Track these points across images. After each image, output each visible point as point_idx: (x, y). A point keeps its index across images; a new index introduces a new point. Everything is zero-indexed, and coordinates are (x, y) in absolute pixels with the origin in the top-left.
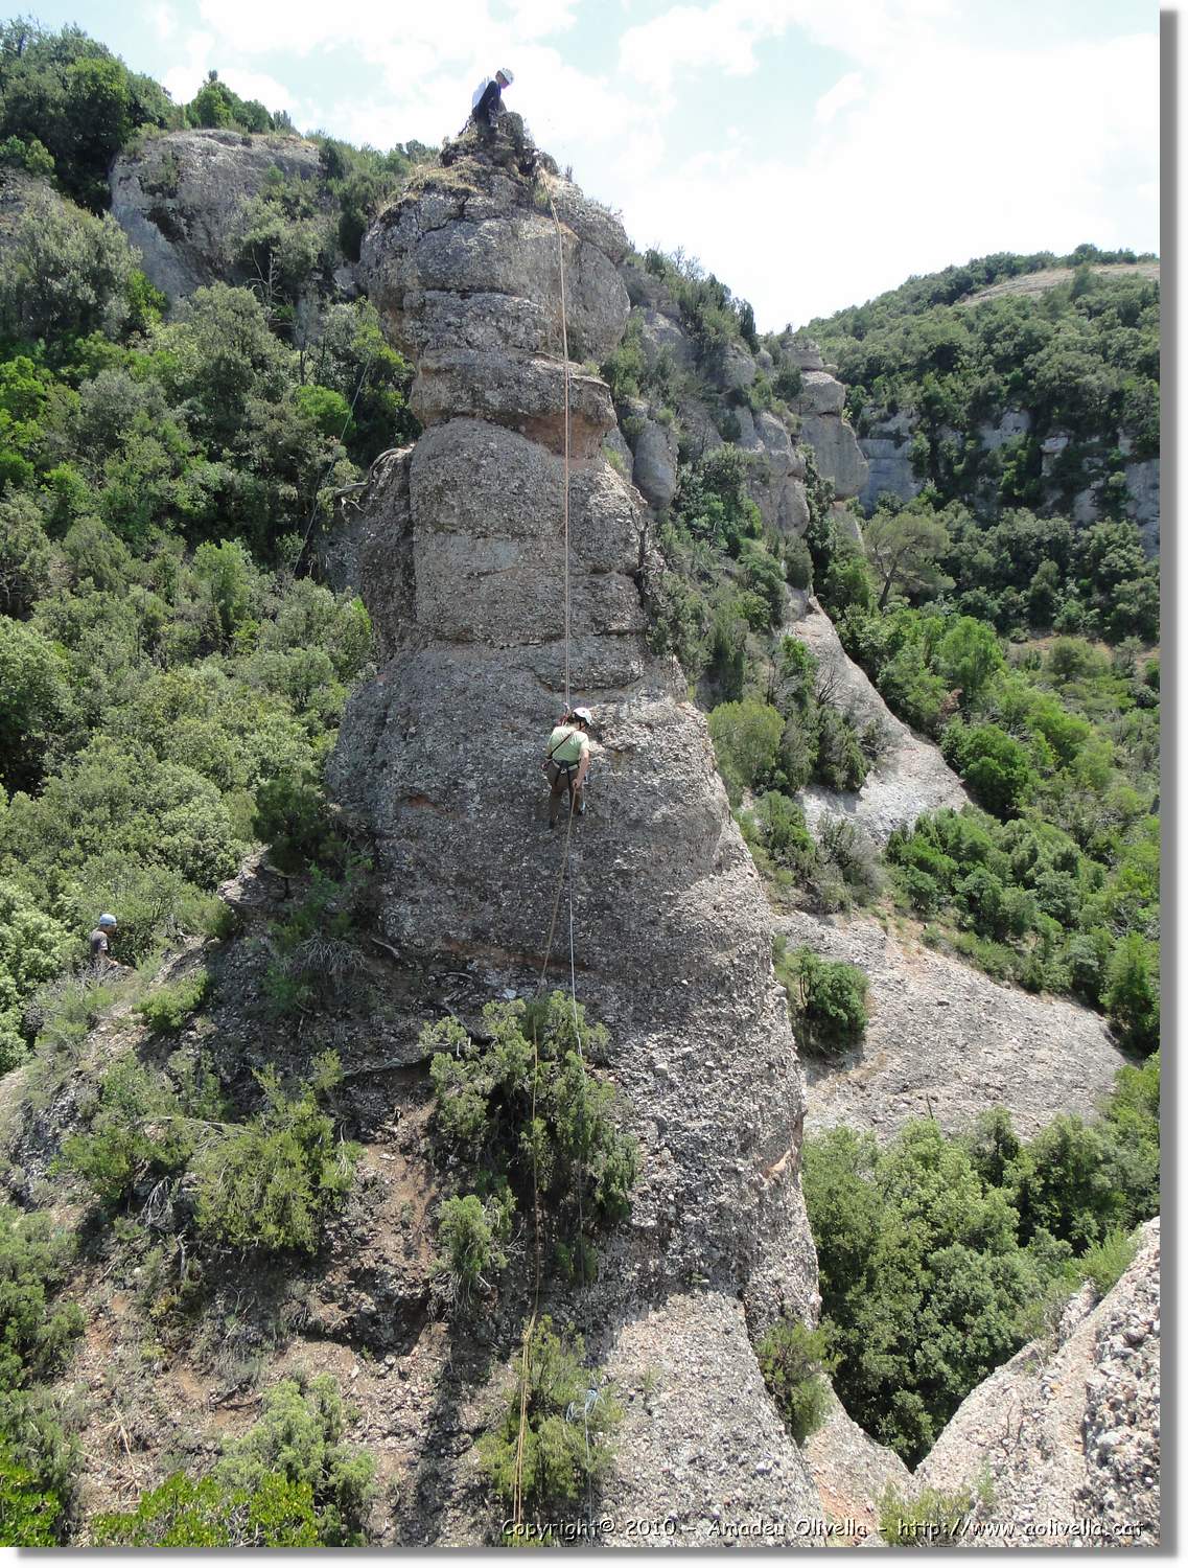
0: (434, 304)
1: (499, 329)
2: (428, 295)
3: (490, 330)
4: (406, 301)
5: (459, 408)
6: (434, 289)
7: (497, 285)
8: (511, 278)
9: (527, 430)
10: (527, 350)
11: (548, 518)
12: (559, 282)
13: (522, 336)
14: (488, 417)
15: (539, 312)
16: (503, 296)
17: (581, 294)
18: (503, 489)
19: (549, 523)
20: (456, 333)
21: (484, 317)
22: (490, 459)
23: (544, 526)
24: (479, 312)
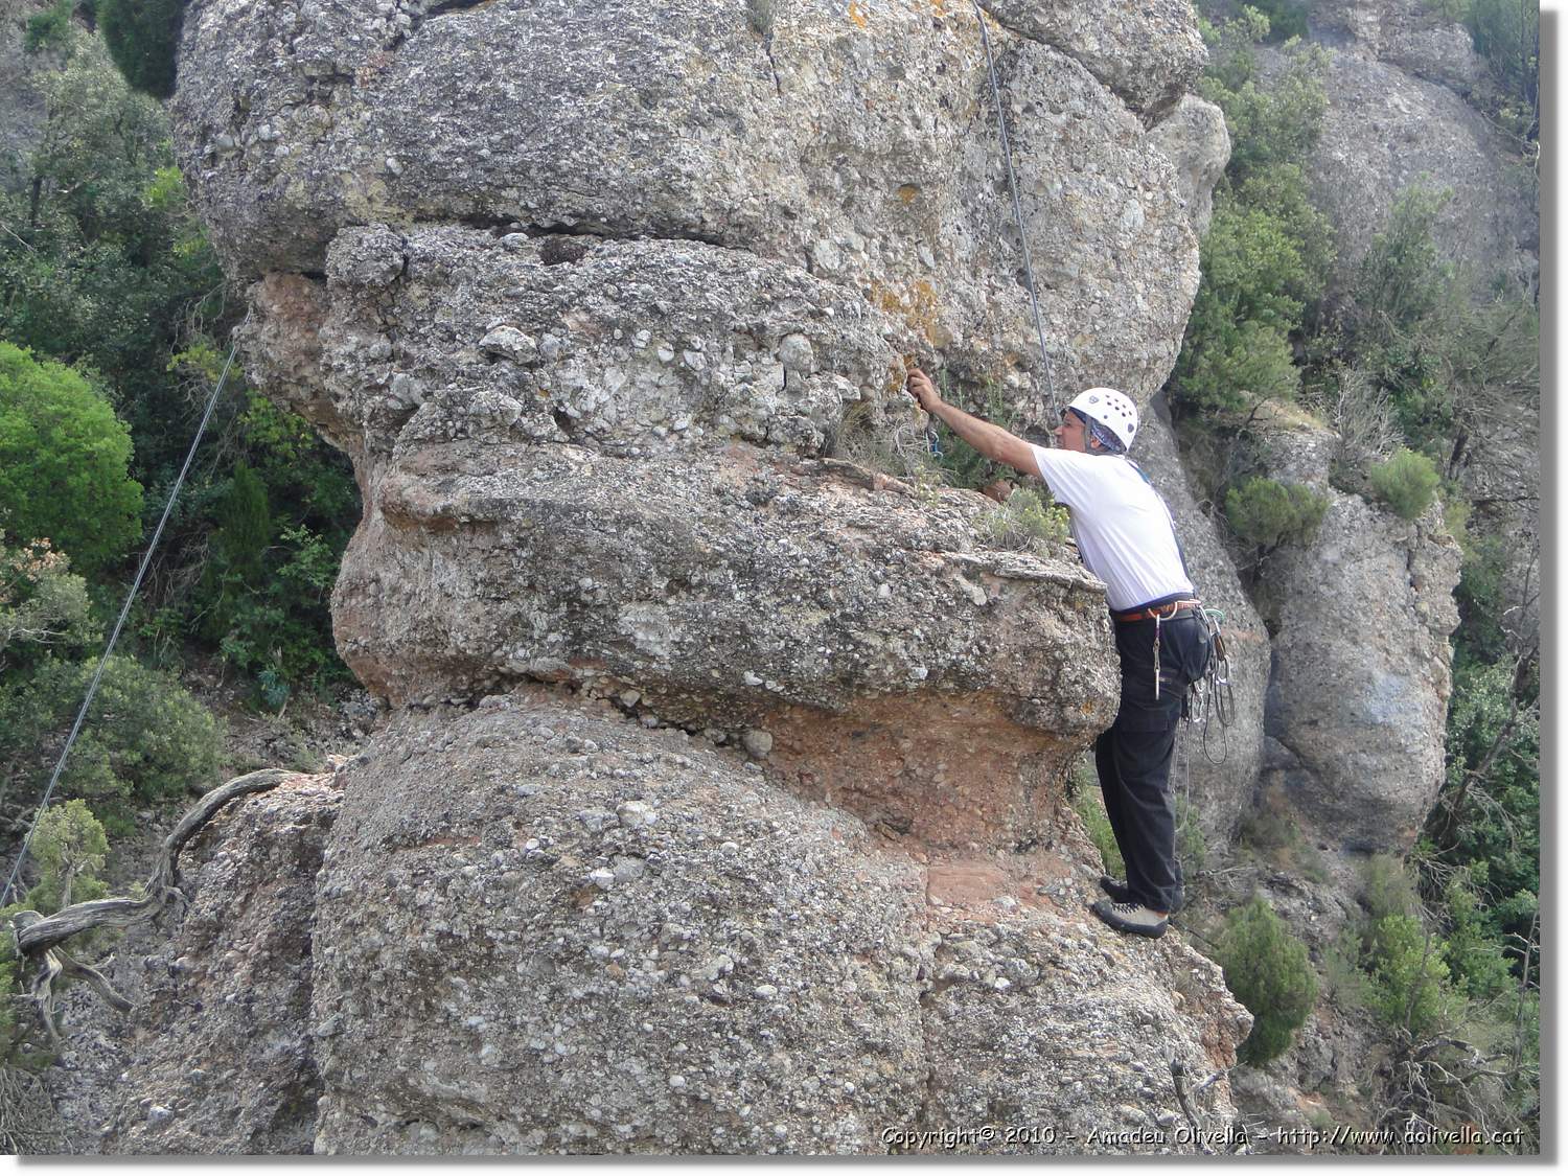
0: (443, 278)
1: (686, 375)
2: (425, 240)
3: (648, 375)
4: (339, 259)
5: (518, 658)
6: (443, 217)
7: (684, 213)
8: (738, 188)
9: (779, 747)
10: (788, 451)
11: (848, 1098)
12: (927, 193)
13: (773, 402)
14: (630, 698)
15: (842, 312)
16: (707, 252)
17: (1009, 228)
18: (671, 980)
19: (852, 1121)
20: (519, 387)
21: (630, 329)
22: (627, 865)
23: (831, 1131)
24: (611, 310)
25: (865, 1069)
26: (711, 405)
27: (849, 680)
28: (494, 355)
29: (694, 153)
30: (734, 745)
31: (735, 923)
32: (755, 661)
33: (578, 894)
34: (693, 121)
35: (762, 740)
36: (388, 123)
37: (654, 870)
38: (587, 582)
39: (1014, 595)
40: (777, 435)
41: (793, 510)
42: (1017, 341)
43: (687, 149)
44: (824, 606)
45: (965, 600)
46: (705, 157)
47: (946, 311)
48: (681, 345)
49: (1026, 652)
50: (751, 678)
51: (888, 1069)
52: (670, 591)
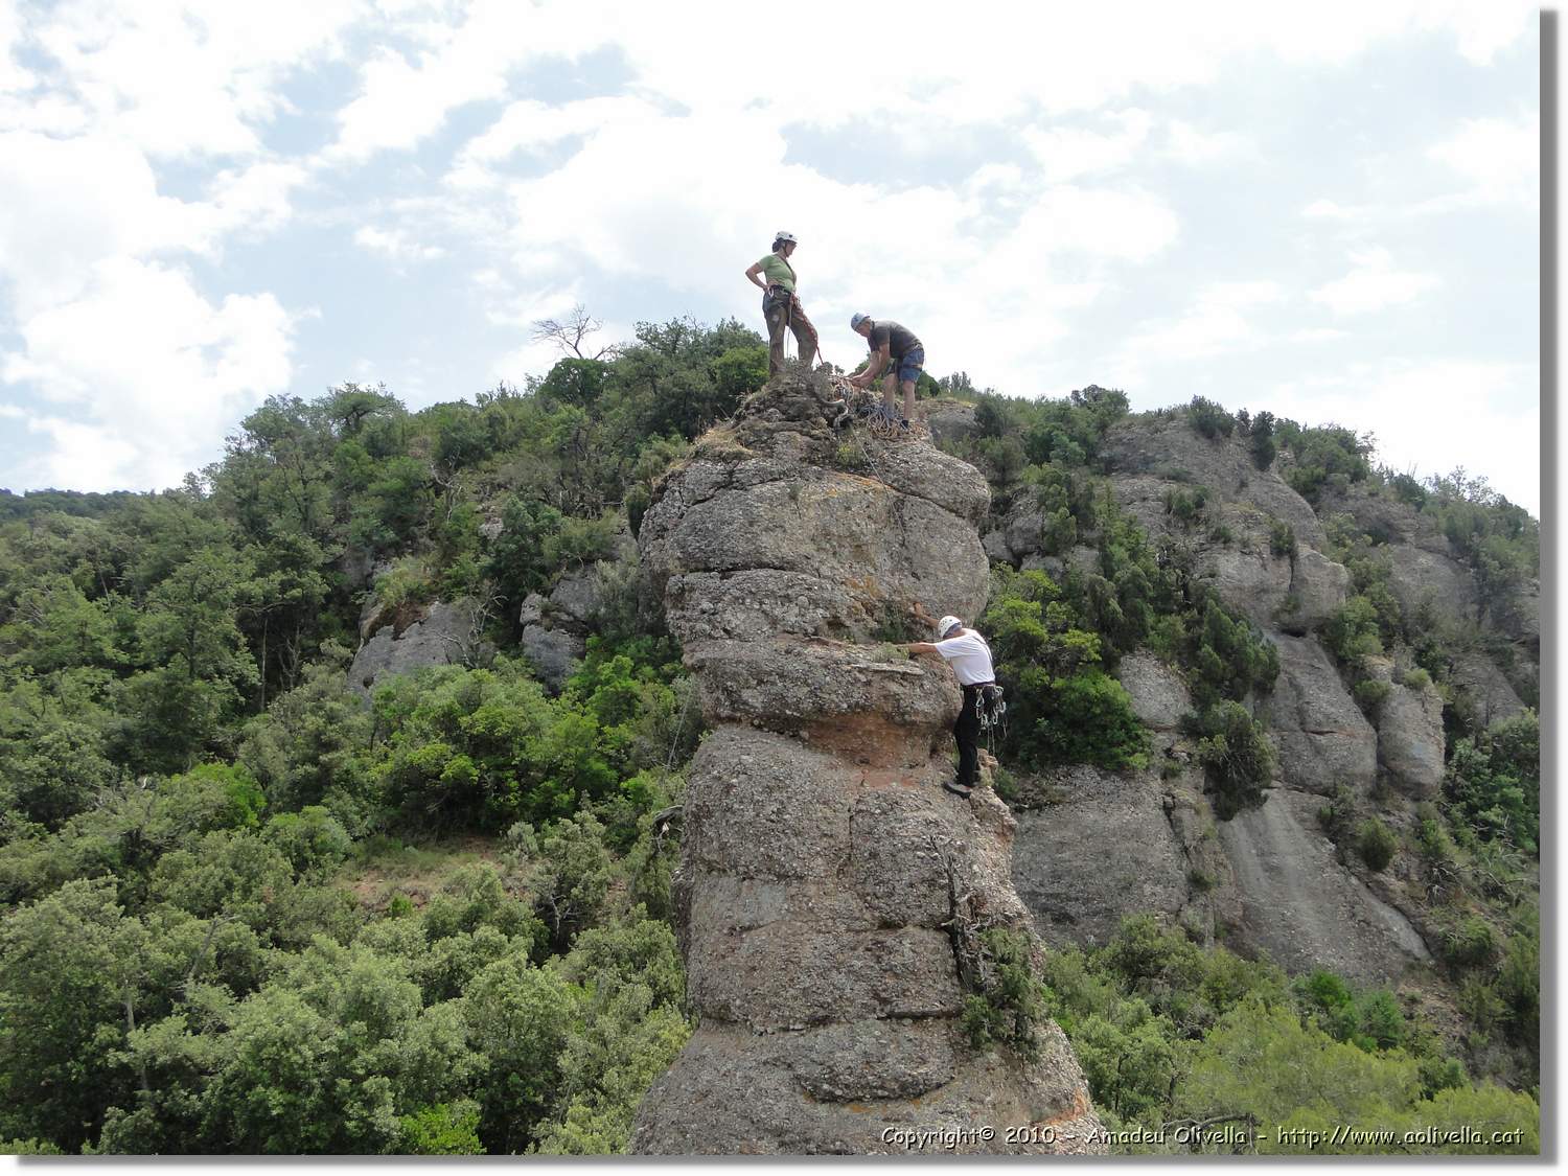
0: (693, 589)
1: (764, 613)
2: (691, 578)
3: (752, 614)
6: (698, 570)
7: (765, 560)
8: (785, 550)
9: (811, 736)
10: (801, 635)
11: (818, 853)
12: (864, 548)
13: (793, 619)
14: (756, 722)
15: (821, 587)
16: (772, 571)
17: (907, 559)
18: (758, 815)
19: (820, 861)
20: (709, 621)
21: (744, 599)
22: (742, 777)
23: (812, 864)
24: (738, 593)
25: (824, 842)
26: (774, 622)
27: (821, 710)
28: (703, 612)
29: (766, 540)
30: (795, 736)
31: (776, 795)
32: (787, 705)
33: (730, 787)
34: (767, 529)
35: (804, 734)
36: (677, 541)
37: (750, 778)
38: (729, 683)
39: (877, 678)
40: (796, 630)
41: (799, 654)
42: (912, 596)
43: (764, 539)
44: (808, 685)
45: (857, 680)
46: (771, 541)
47: (880, 587)
48: (761, 603)
49: (885, 697)
50: (788, 712)
51: (833, 843)
52: (758, 684)
